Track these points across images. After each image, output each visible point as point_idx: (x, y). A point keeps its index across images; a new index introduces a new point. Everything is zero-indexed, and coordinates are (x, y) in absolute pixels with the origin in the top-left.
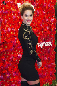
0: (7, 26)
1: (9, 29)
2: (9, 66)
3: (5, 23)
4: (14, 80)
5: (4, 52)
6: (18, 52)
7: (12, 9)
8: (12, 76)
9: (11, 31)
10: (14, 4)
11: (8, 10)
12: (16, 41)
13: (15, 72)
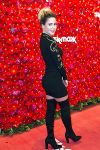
0: (84, 34)
1: (86, 38)
2: (85, 72)
3: (83, 32)
4: (89, 85)
5: (81, 59)
6: (94, 59)
7: (89, 18)
8: (87, 81)
9: (88, 39)
10: (92, 13)
11: (85, 19)
12: (92, 49)
13: (91, 78)
